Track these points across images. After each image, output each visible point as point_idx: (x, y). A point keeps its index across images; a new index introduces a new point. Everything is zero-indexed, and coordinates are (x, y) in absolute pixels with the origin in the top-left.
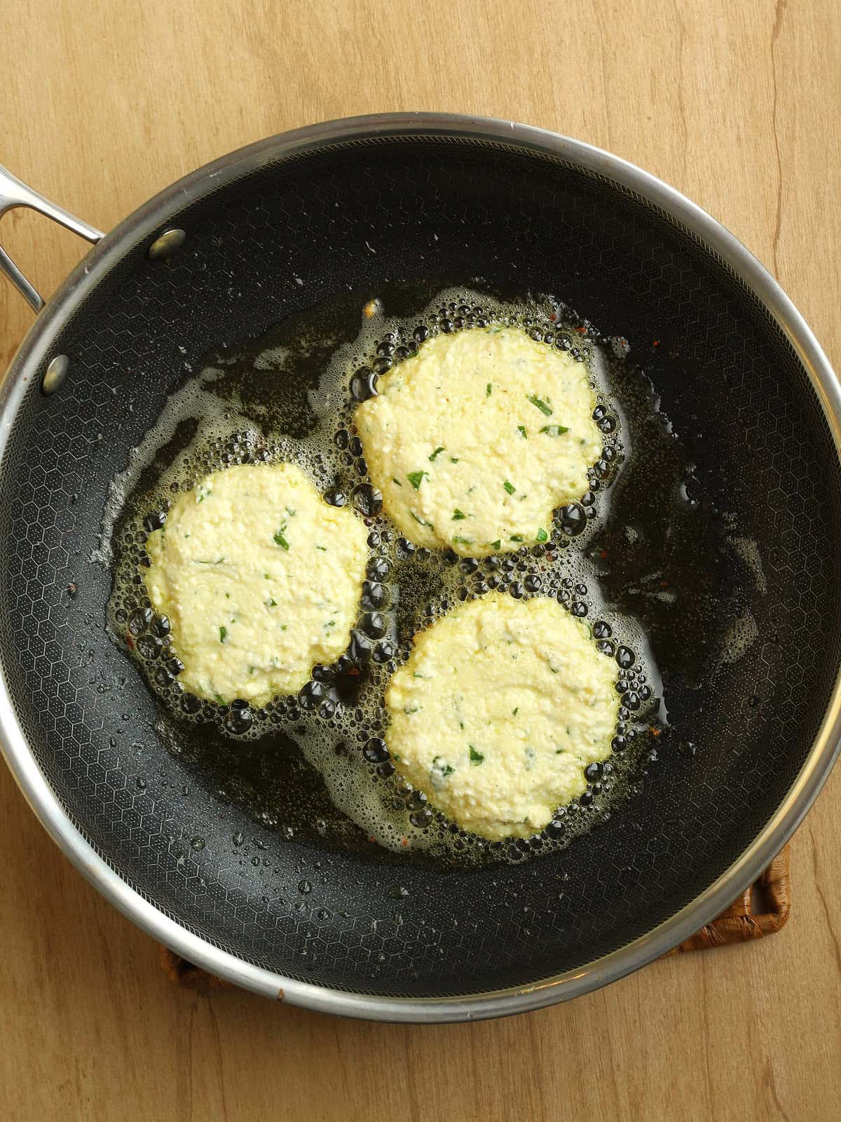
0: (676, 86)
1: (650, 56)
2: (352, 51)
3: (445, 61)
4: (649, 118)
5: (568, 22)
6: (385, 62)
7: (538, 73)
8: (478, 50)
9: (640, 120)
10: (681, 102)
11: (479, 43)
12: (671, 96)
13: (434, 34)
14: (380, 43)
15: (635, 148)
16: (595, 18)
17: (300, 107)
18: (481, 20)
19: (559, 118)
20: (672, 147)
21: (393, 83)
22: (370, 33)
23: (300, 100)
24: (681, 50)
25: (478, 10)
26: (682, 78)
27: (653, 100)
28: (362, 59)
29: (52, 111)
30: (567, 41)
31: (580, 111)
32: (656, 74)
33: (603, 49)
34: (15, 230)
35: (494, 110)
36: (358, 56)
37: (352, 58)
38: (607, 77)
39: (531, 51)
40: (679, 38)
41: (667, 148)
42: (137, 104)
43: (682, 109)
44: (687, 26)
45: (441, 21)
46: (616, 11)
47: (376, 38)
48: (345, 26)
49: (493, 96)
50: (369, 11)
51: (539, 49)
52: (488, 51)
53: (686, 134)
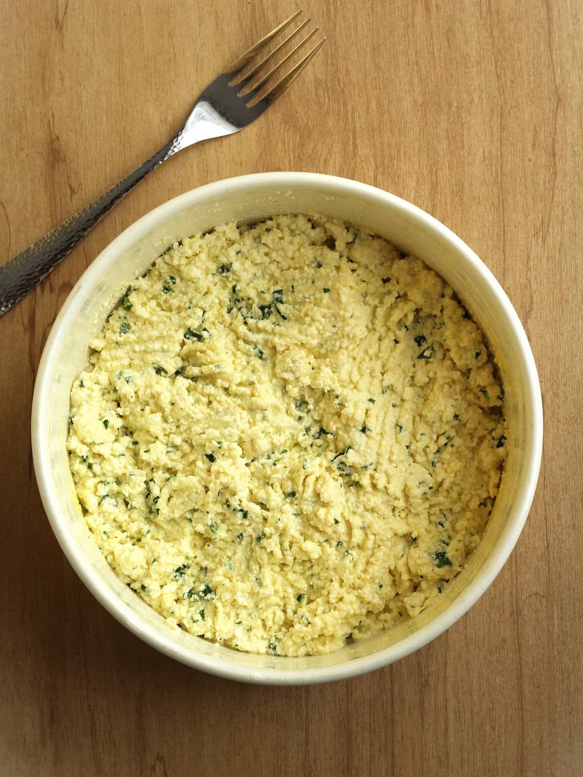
0: (551, 139)
1: (534, 116)
2: (322, 95)
3: (389, 106)
4: (530, 160)
5: (478, 88)
6: (345, 105)
7: (453, 121)
8: (412, 101)
9: (523, 160)
10: (553, 151)
11: (413, 97)
12: (547, 146)
13: (382, 87)
14: (343, 90)
15: (518, 179)
16: (497, 86)
17: (282, 131)
18: (416, 80)
19: (466, 155)
20: (544, 182)
21: (350, 119)
22: (336, 82)
23: (283, 126)
24: (556, 113)
25: (415, 73)
26: (555, 134)
27: (534, 146)
28: (329, 99)
29: (105, 119)
30: (476, 101)
31: (481, 151)
32: (538, 129)
33: (501, 108)
34: (71, 201)
35: (421, 145)
36: (327, 99)
37: (322, 100)
38: (502, 128)
39: (450, 105)
40: (555, 106)
41: (541, 182)
42: (166, 119)
43: (554, 155)
44: (562, 97)
45: (387, 79)
46: (513, 82)
47: (340, 87)
48: (319, 76)
49: (420, 135)
50: (337, 67)
51: (455, 104)
52: (420, 103)
53: (555, 174)
